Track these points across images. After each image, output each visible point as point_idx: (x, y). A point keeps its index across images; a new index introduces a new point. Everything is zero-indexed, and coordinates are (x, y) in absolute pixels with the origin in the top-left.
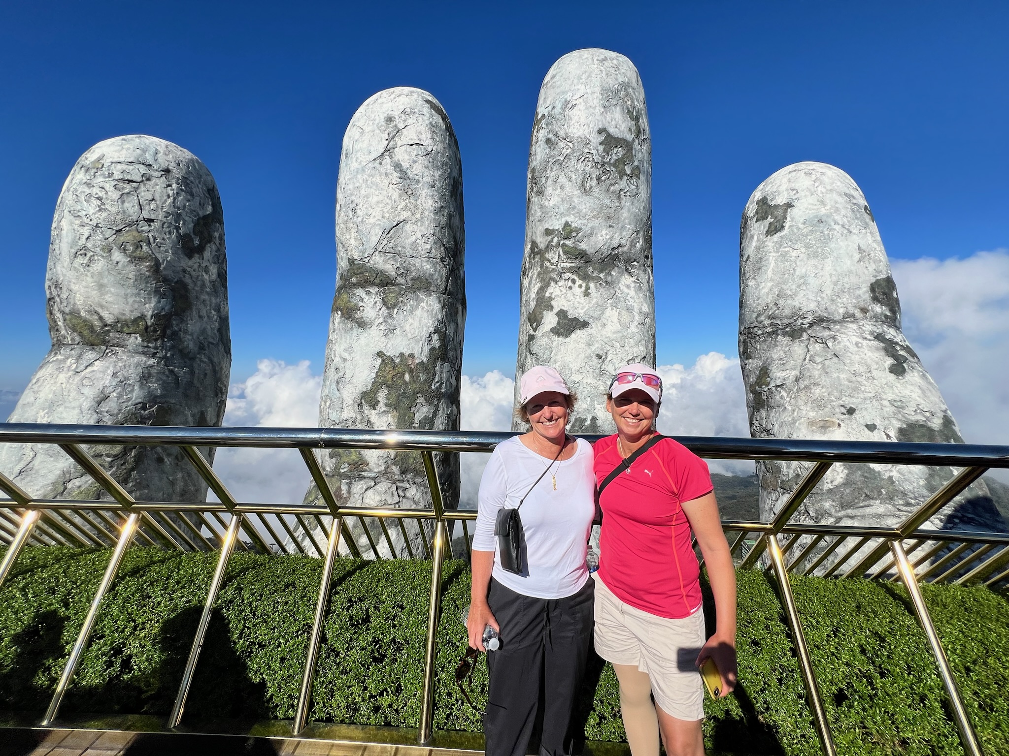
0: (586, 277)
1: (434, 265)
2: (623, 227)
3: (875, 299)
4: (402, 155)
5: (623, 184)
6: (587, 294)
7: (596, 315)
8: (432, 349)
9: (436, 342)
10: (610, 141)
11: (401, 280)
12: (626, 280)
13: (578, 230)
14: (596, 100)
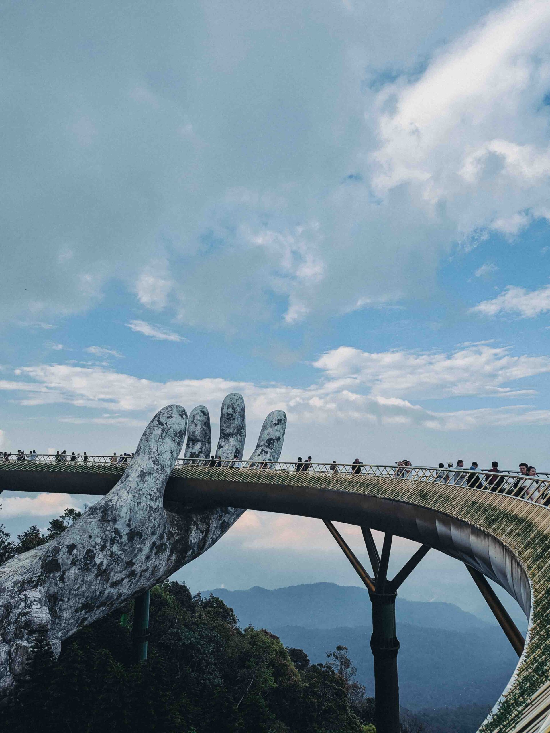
0: (225, 438)
1: (200, 437)
2: (231, 429)
3: (266, 443)
4: (195, 421)
5: (231, 421)
6: (224, 441)
7: (224, 445)
8: (199, 451)
9: (200, 450)
10: (228, 414)
11: (195, 440)
12: (232, 438)
13: (224, 430)
14: (227, 407)
